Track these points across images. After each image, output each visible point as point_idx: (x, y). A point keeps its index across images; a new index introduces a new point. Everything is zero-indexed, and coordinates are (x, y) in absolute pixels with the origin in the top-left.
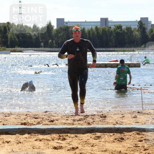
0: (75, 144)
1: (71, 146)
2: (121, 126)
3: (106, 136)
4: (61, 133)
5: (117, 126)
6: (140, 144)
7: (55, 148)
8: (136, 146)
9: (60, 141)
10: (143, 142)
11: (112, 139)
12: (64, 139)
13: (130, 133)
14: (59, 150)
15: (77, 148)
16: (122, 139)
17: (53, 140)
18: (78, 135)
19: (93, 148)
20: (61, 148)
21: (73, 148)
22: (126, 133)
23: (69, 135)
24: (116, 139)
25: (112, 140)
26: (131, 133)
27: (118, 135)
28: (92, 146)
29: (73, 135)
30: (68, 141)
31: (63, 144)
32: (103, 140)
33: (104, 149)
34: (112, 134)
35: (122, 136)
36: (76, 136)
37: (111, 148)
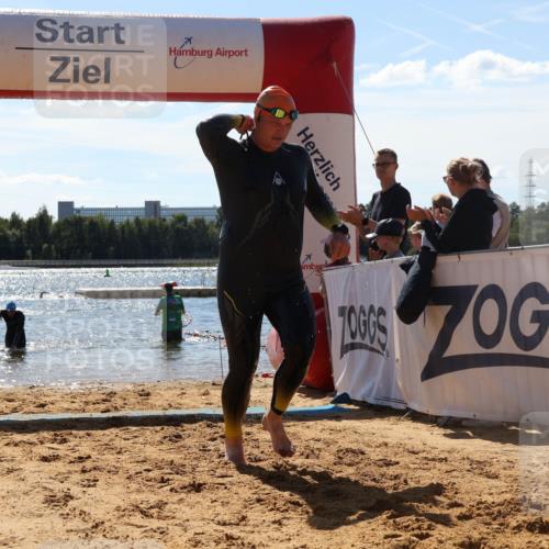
0: (84, 450)
1: (77, 455)
2: (178, 412)
3: (148, 433)
4: (59, 429)
5: (171, 412)
6: (211, 445)
7: (45, 459)
8: (204, 449)
9: (55, 445)
10: (218, 441)
11: (158, 437)
12: (64, 441)
13: (194, 426)
14: (52, 463)
15: (89, 457)
16: (179, 437)
17: (42, 443)
18: (93, 432)
19: (119, 456)
20: (56, 458)
21: (80, 458)
22: (186, 426)
23: (74, 432)
24: (165, 438)
25: (158, 439)
26: (197, 425)
27: (170, 430)
28: (119, 453)
29: (82, 433)
30: (72, 444)
31: (62, 449)
32: (141, 440)
33: (141, 458)
34: (158, 428)
35: (178, 431)
36: (88, 435)
37: (155, 455)
